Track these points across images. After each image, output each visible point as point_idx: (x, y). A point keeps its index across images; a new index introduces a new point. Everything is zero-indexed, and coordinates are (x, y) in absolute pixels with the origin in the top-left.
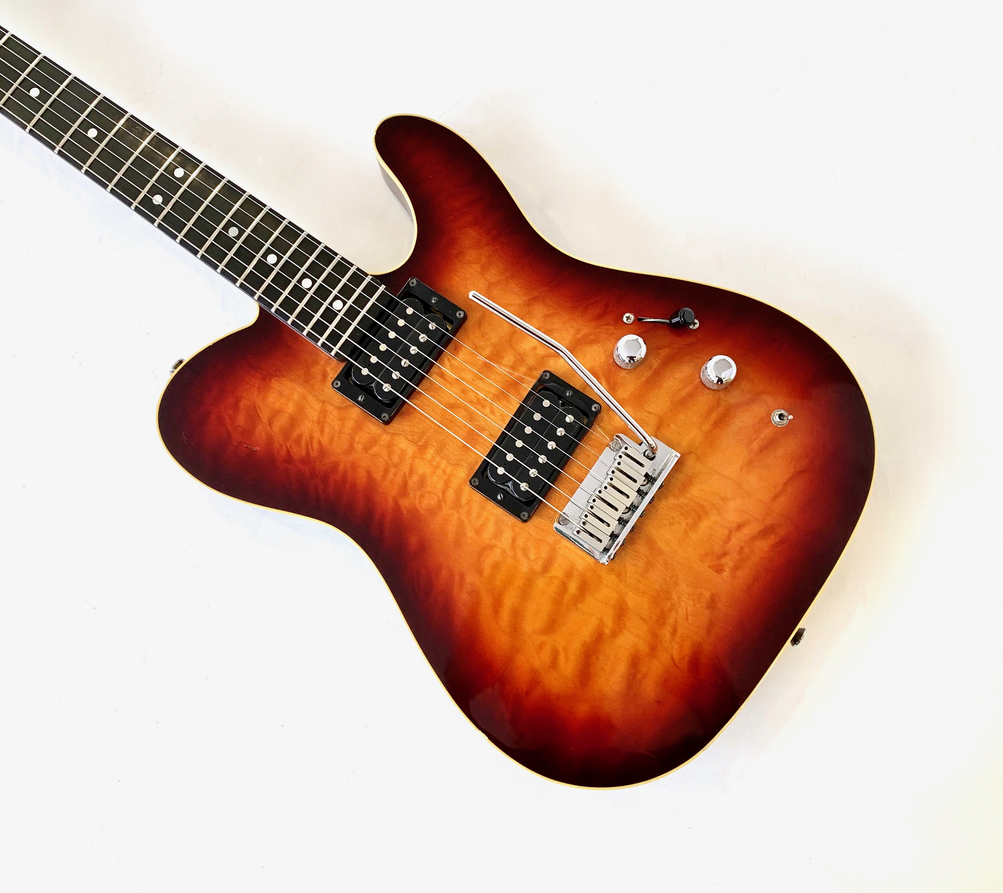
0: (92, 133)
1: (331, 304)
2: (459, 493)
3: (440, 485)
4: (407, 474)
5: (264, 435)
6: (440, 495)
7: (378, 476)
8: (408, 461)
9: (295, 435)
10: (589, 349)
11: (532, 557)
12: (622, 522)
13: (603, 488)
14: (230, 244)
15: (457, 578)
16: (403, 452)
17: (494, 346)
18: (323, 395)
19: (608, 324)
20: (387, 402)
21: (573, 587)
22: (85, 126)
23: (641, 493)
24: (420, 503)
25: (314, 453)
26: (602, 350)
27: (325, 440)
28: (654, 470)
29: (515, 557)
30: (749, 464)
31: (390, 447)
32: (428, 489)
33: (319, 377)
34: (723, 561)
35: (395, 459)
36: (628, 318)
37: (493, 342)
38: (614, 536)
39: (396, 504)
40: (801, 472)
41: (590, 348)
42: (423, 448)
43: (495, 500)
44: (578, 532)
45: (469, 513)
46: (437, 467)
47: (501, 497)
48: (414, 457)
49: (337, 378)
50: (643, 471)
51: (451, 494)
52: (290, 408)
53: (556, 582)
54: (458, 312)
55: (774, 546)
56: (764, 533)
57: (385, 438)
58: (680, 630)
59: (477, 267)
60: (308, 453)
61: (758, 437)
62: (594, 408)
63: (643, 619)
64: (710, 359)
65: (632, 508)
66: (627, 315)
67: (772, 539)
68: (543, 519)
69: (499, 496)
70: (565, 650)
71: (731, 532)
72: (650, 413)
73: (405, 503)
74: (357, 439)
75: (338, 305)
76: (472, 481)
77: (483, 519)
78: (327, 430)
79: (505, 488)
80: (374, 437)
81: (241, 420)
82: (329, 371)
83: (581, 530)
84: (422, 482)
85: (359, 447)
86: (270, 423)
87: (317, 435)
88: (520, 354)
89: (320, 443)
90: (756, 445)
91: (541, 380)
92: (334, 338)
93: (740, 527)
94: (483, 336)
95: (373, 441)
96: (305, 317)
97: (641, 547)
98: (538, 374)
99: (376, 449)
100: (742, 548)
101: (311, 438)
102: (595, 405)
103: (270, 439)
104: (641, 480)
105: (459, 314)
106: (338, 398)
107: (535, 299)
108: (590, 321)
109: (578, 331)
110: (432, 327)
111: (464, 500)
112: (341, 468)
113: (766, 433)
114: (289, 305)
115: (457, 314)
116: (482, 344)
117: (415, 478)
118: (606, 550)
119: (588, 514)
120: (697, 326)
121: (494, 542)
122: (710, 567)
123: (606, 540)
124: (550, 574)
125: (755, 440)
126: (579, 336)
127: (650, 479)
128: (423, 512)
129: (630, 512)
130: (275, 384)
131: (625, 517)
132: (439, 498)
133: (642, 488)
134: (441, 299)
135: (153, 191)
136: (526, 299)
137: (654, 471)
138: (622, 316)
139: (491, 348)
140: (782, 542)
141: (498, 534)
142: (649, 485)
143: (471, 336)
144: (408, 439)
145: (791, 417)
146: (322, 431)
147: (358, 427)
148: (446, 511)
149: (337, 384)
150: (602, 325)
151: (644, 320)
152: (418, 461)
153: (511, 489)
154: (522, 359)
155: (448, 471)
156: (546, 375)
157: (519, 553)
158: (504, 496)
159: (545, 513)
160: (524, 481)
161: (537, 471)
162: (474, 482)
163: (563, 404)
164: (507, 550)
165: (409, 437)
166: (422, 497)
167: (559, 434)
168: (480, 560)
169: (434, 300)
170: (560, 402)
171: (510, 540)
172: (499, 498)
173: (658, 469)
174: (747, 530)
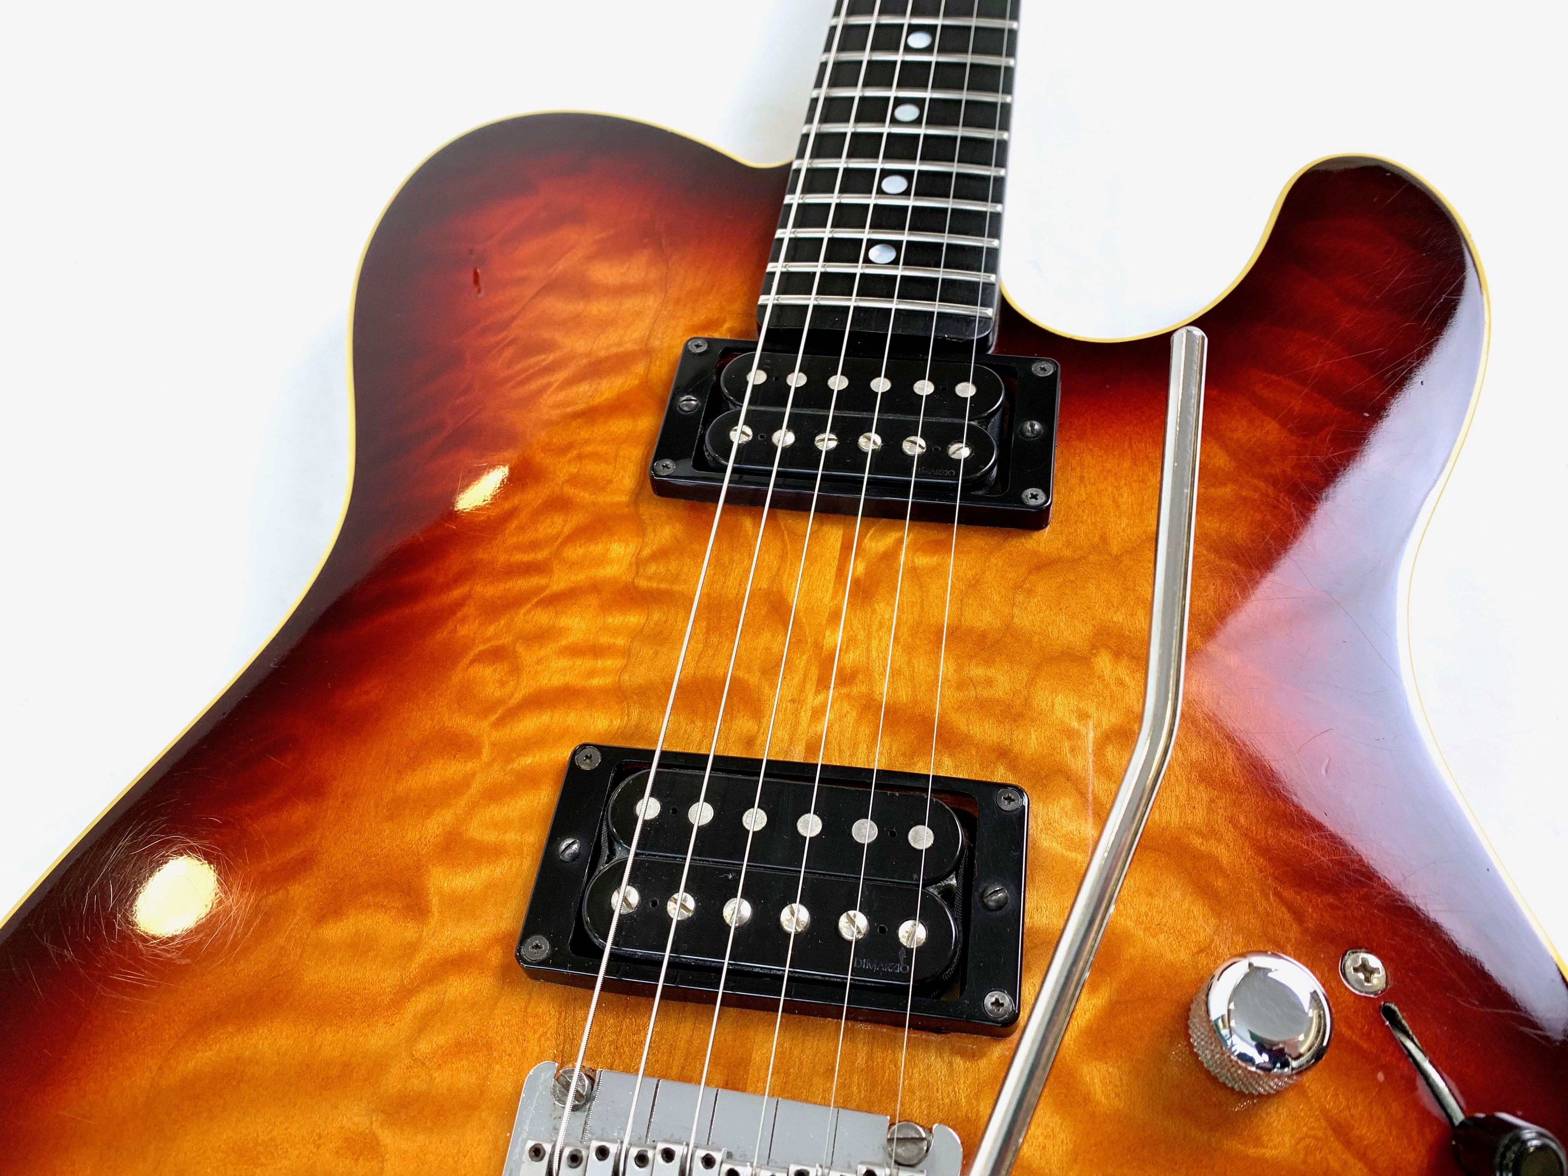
1: (874, 242)
4: (548, 592)
6: (519, 696)
10: (1177, 895)
11: (423, 1047)
15: (293, 852)
16: (602, 560)
19: (1298, 916)
20: (706, 454)
24: (476, 660)
29: (405, 993)
32: (526, 660)
33: (702, 315)
35: (574, 552)
36: (1365, 969)
37: (1020, 619)
39: (455, 609)
41: (1184, 895)
43: (553, 840)
44: (537, 1152)
46: (596, 652)
48: (595, 587)
49: (709, 341)
51: (530, 723)
54: (1035, 489)
57: (618, 503)
62: (993, 1000)
66: (1374, 962)
68: (559, 1024)
69: (572, 843)
73: (465, 626)
75: (880, 254)
76: (588, 751)
77: (491, 837)
78: (583, 387)
80: (609, 481)
82: (726, 325)
84: (540, 637)
87: (557, 377)
88: (1027, 702)
91: (979, 789)
92: (796, 283)
94: (1017, 587)
95: (595, 483)
98: (1000, 775)
99: (583, 496)
101: (546, 371)
102: (1006, 1000)
105: (1032, 494)
108: (1263, 850)
109: (1211, 833)
110: (954, 453)
111: (528, 760)
114: (820, 181)
116: (996, 597)
117: (543, 618)
119: (610, 1159)
121: (435, 906)
126: (1197, 841)
128: (457, 677)
134: (1046, 443)
138: (1356, 947)
139: (998, 623)
141: (462, 905)
143: (997, 561)
144: (640, 551)
148: (481, 728)
149: (698, 346)
150: (1278, 895)
151: (1401, 1033)
152: (593, 601)
153: (603, 867)
154: (1020, 715)
155: (596, 682)
156: (1013, 800)
157: (421, 1002)
158: (575, 856)
159: (560, 1017)
160: (641, 892)
161: (691, 914)
162: (587, 757)
163: (947, 893)
164: (421, 957)
165: (647, 552)
166: (497, 655)
167: (843, 922)
168: (366, 892)
169: (1032, 426)
170: (954, 882)
171: (454, 951)
172: (563, 847)
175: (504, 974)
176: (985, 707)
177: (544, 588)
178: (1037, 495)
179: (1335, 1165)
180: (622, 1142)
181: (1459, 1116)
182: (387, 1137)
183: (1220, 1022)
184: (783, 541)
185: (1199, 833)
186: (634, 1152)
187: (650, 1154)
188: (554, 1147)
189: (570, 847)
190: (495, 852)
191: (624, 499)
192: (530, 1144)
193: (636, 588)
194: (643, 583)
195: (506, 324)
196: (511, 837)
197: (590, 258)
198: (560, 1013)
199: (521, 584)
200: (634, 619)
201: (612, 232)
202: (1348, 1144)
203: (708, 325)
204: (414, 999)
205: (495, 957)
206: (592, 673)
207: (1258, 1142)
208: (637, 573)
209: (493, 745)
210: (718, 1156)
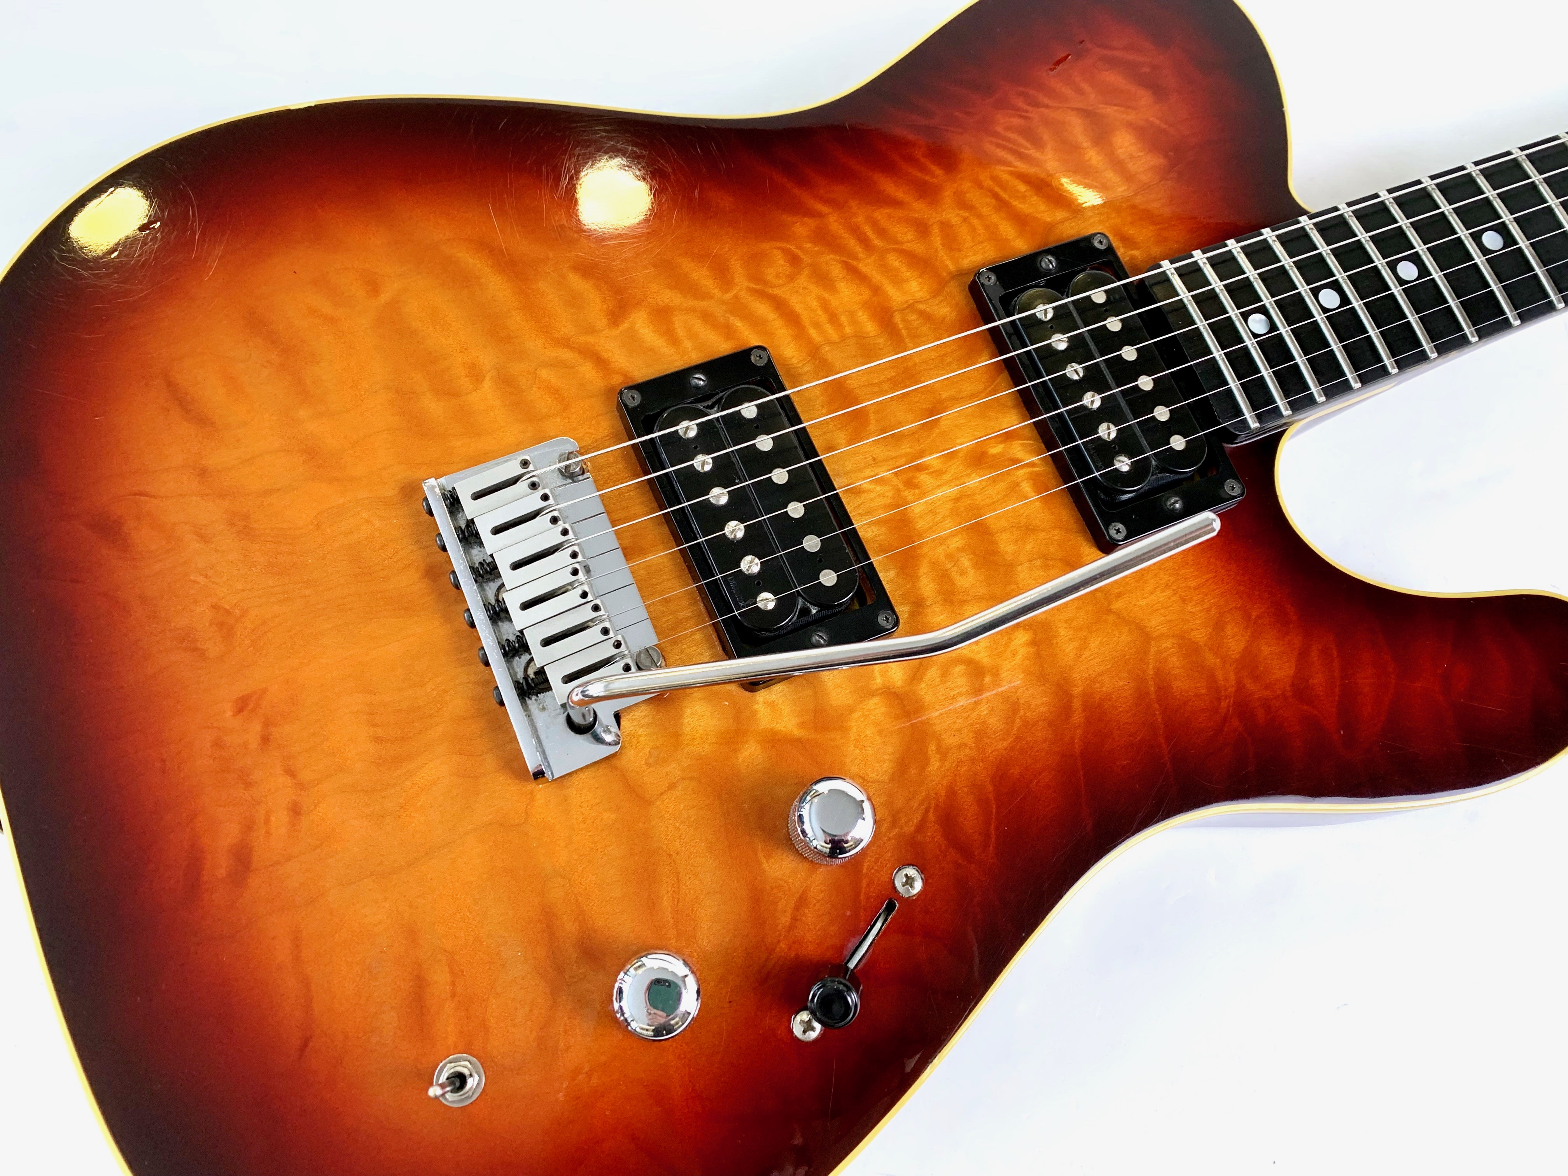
1: (1266, 310)
2: (756, 321)
3: (797, 304)
4: (854, 263)
6: (775, 291)
7: (883, 215)
8: (876, 278)
10: (890, 749)
11: (544, 373)
12: (484, 570)
13: (577, 566)
16: (898, 281)
17: (1010, 567)
19: (921, 827)
20: (1016, 299)
21: (433, 407)
24: (783, 250)
25: (989, 144)
26: (873, 776)
27: (1004, 172)
28: (544, 709)
29: (565, 343)
30: (412, 934)
31: (925, 265)
32: (801, 279)
33: (1131, 231)
34: (256, 728)
35: (894, 261)
36: (909, 881)
38: (467, 531)
39: (809, 214)
41: (893, 753)
42: (885, 316)
43: (698, 368)
44: (525, 464)
46: (833, 319)
47: (700, 379)
48: (876, 290)
49: (1109, 247)
50: (554, 676)
51: (763, 309)
52: (1094, 157)
53: (465, 383)
54: (1124, 529)
57: (946, 267)
59: (1200, 635)
60: (996, 135)
61: (453, 995)
63: (268, 492)
64: (698, 992)
65: (498, 605)
66: (918, 884)
68: (602, 438)
69: (703, 380)
70: (331, 320)
71: (301, 786)
72: (672, 786)
73: (801, 228)
75: (1258, 321)
76: (762, 353)
77: (681, 332)
78: (1022, 187)
80: (960, 250)
82: (1133, 252)
83: (525, 472)
84: (822, 278)
85: (957, 217)
86: (1087, 114)
88: (963, 602)
90: (440, 977)
91: (883, 601)
92: (1193, 277)
93: (296, 811)
94: (1045, 557)
95: (951, 242)
98: (902, 610)
99: (937, 240)
100: (248, 785)
104: (542, 662)
105: (1119, 529)
106: (1069, 231)
107: (1064, 709)
108: (951, 792)
109: (943, 754)
110: (1118, 459)
111: (738, 324)
114: (1297, 242)
115: (1116, 530)
116: (1028, 547)
117: (836, 271)
118: (453, 503)
119: (545, 504)
120: (797, 1030)
121: (622, 327)
122: (264, 691)
123: (471, 510)
125: (453, 983)
126: (932, 747)
127: (531, 685)
128: (766, 246)
129: (493, 602)
131: (489, 581)
132: (774, 286)
133: (525, 658)
136: (1077, 691)
137: (541, 707)
138: (922, 870)
139: (1009, 558)
141: (632, 342)
142: (520, 675)
143: (1057, 534)
144: (920, 302)
145: (434, 1091)
147: (993, 235)
148: (741, 282)
149: (1101, 242)
150: (927, 810)
151: (883, 916)
152: (866, 294)
153: (700, 406)
154: (952, 603)
155: (812, 332)
156: (888, 622)
157: (567, 355)
158: (697, 387)
159: (606, 437)
160: (698, 435)
161: (702, 471)
162: (760, 356)
163: (805, 611)
164: (591, 339)
165: (921, 306)
166: (794, 260)
167: (749, 558)
168: (606, 283)
169: (1176, 502)
170: (814, 611)
171: (605, 355)
172: (697, 376)
173: (541, 719)
174: (280, 820)
175: (609, 391)
176: (944, 578)
177: (856, 258)
178: (1120, 532)
179: (780, 905)
180: (557, 505)
181: (852, 965)
182: (487, 384)
183: (814, 791)
184: (985, 389)
185: (939, 747)
186: (556, 514)
187: (560, 523)
188: (533, 471)
189: (700, 380)
190: (673, 340)
191: (952, 267)
192: (527, 458)
193: (892, 316)
194: (898, 318)
195: (1037, 105)
196: (688, 344)
197: (1131, 126)
198: (608, 436)
199: (852, 243)
200: (870, 327)
201: (1164, 126)
202: (797, 908)
203: (1126, 240)
204: (566, 350)
205: (617, 381)
206: (817, 326)
207: (768, 857)
208: (903, 310)
209: (736, 297)
210: (580, 558)
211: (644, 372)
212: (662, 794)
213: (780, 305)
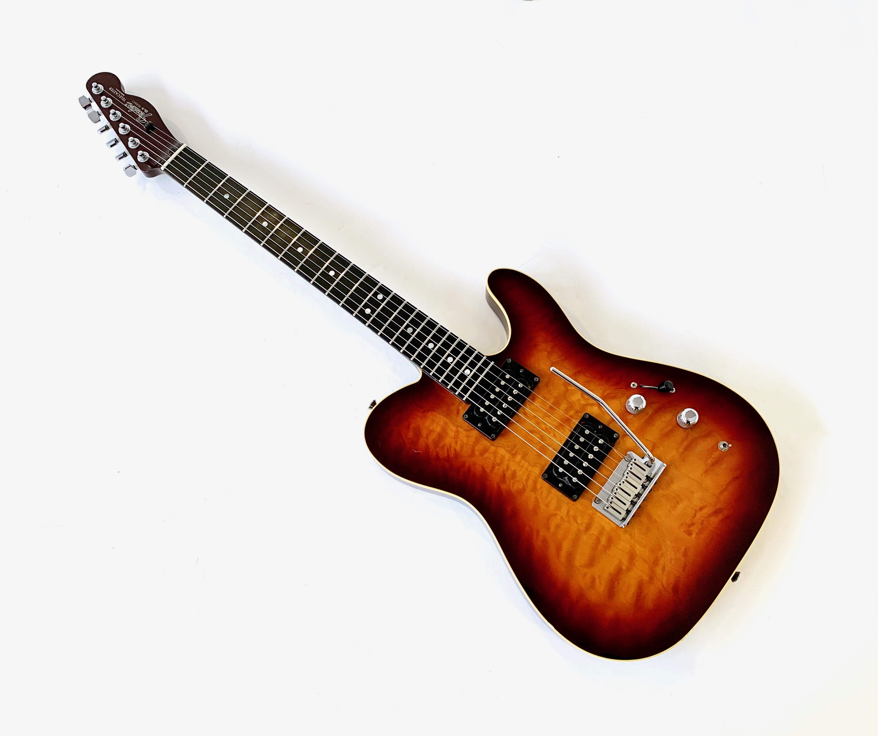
0: (332, 273)
1: (464, 371)
2: (535, 483)
3: (525, 477)
4: (505, 470)
5: (423, 444)
6: (524, 483)
7: (488, 470)
8: (506, 463)
9: (442, 444)
11: (579, 522)
12: (633, 503)
13: (622, 483)
14: (408, 336)
15: (535, 532)
16: (503, 457)
17: (555, 398)
18: (457, 422)
19: (622, 388)
20: (494, 427)
21: (604, 540)
22: (328, 269)
23: (644, 487)
24: (513, 487)
25: (452, 455)
26: (619, 402)
27: (458, 448)
29: (569, 522)
30: (706, 472)
31: (495, 453)
32: (517, 479)
33: (455, 412)
34: (692, 528)
35: (498, 461)
36: (634, 385)
37: (555, 396)
38: (628, 512)
39: (499, 487)
40: (737, 478)
42: (514, 455)
43: (557, 487)
44: (607, 508)
45: (542, 493)
46: (522, 466)
47: (561, 485)
48: (509, 460)
49: (465, 413)
50: (646, 473)
51: (530, 483)
52: (438, 429)
53: (594, 537)
55: (722, 521)
56: (716, 513)
57: (493, 448)
58: (667, 569)
59: (545, 353)
60: (448, 455)
61: (711, 457)
62: (615, 436)
63: (646, 561)
64: (683, 411)
65: (638, 496)
66: (633, 383)
67: (720, 517)
68: (586, 500)
69: (560, 484)
70: (599, 577)
71: (696, 511)
72: (647, 440)
73: (503, 487)
74: (476, 448)
75: (467, 372)
76: (543, 476)
78: (459, 442)
79: (563, 480)
80: (486, 448)
81: (411, 434)
82: (461, 409)
83: (609, 507)
84: (514, 474)
85: (477, 453)
86: (427, 437)
87: (453, 445)
88: (570, 403)
89: (455, 450)
90: (710, 461)
91: (583, 419)
92: (465, 390)
93: (701, 509)
94: (549, 392)
95: (486, 450)
96: (449, 378)
97: (644, 519)
98: (581, 415)
99: (487, 455)
100: (703, 521)
101: (450, 446)
102: (616, 434)
103: (427, 446)
104: (644, 479)
106: (466, 425)
107: (579, 372)
108: (611, 386)
109: (604, 391)
110: (521, 386)
111: (538, 486)
112: (467, 465)
113: (716, 454)
114: (440, 371)
115: (535, 379)
116: (549, 396)
117: (510, 473)
118: (624, 519)
119: (613, 498)
120: (674, 391)
121: (556, 512)
122: (684, 532)
123: (624, 513)
124: (591, 532)
125: (709, 458)
126: (605, 394)
127: (649, 479)
128: (514, 493)
129: (637, 498)
130: (430, 415)
131: (635, 500)
132: (523, 484)
133: (644, 484)
134: (525, 370)
135: (366, 306)
136: (574, 371)
137: (651, 474)
138: (630, 384)
140: (727, 518)
141: (558, 508)
142: (648, 482)
143: (542, 392)
144: (505, 450)
145: (730, 445)
146: (456, 443)
147: (477, 442)
148: (528, 492)
149: (466, 416)
150: (618, 389)
151: (643, 387)
152: (511, 463)
154: (572, 405)
155: (529, 469)
156: (587, 415)
158: (563, 485)
161: (583, 471)
164: (564, 517)
166: (514, 484)
167: (595, 450)
168: (548, 523)
169: (522, 371)
170: (595, 431)
171: (566, 511)
172: (559, 487)
173: (653, 473)
174: (705, 511)
175: (575, 504)
176: (567, 411)
181: (657, 388)
185: (604, 393)
187: (615, 492)
192: (604, 509)
199: (500, 473)
205: (571, 505)
210: (620, 483)
211: (565, 499)
212: (650, 441)
213: (527, 480)
